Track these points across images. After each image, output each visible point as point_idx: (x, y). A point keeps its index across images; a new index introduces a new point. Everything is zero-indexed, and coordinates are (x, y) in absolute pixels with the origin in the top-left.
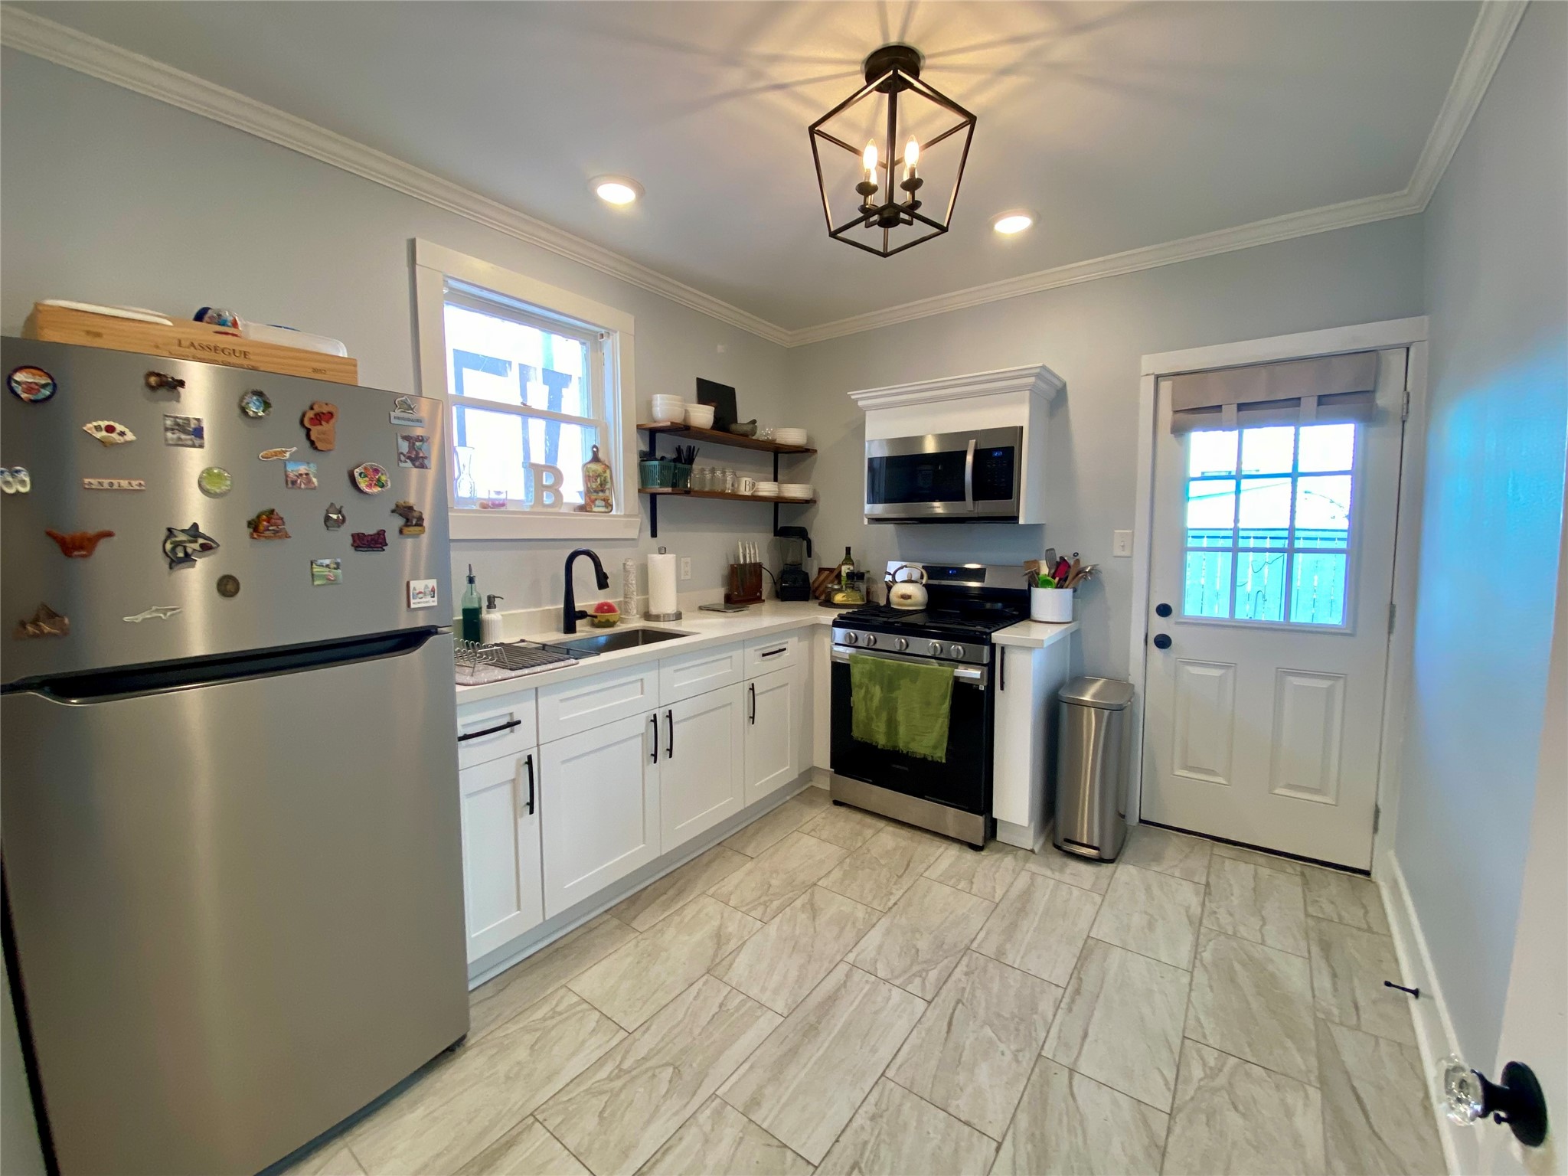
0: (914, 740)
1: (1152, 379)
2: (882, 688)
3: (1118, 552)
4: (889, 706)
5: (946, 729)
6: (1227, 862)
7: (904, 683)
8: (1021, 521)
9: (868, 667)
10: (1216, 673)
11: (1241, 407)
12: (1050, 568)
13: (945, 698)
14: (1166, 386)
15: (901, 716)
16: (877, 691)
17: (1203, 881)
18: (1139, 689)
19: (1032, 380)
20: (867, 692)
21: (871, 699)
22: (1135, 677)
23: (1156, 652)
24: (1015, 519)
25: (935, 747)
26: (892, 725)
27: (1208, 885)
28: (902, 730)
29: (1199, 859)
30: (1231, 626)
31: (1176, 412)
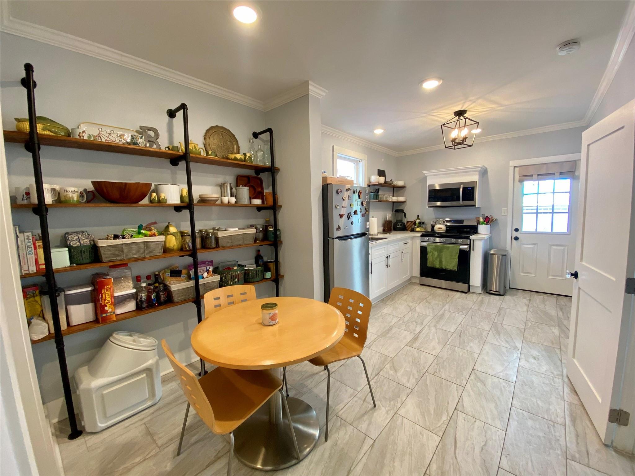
0: (447, 265)
1: (513, 167)
2: (438, 252)
3: (503, 214)
4: (440, 256)
5: (457, 262)
6: (535, 296)
7: (445, 250)
8: (476, 207)
9: (433, 247)
10: (532, 246)
11: (538, 175)
12: (483, 219)
13: (457, 254)
14: (517, 169)
15: (443, 259)
16: (436, 253)
17: (529, 299)
18: (509, 252)
19: (480, 169)
20: (433, 254)
21: (434, 255)
22: (508, 248)
23: (514, 241)
24: (474, 206)
25: (454, 267)
26: (441, 262)
27: (530, 299)
28: (444, 263)
29: (528, 295)
30: (536, 233)
31: (520, 176)
